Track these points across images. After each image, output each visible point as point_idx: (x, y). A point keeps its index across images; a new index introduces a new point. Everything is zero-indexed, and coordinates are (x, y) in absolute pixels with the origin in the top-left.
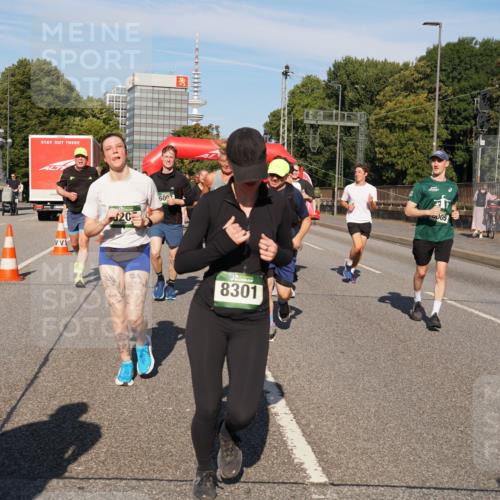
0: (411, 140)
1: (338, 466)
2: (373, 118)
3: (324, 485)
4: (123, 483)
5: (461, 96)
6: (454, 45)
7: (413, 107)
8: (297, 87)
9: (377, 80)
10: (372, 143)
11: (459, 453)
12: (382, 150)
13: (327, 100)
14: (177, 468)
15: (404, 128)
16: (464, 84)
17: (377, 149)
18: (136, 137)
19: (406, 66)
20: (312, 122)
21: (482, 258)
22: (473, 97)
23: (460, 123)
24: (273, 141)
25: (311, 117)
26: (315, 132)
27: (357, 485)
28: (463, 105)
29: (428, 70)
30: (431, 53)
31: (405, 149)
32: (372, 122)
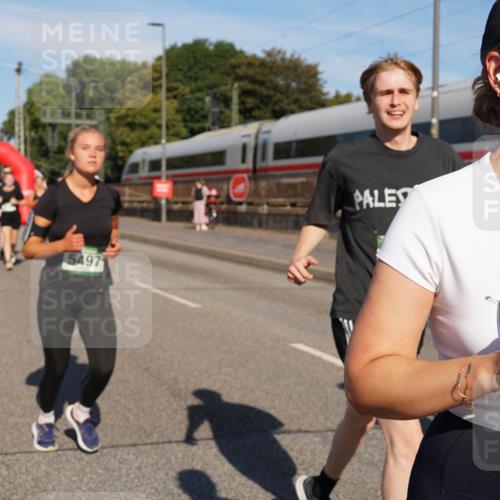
2: (113, 116)
5: (198, 95)
6: (189, 45)
7: (152, 106)
8: (35, 84)
10: (113, 141)
12: (123, 148)
15: (145, 127)
17: (119, 148)
20: (51, 121)
23: (198, 121)
25: (48, 115)
26: (53, 131)
28: (199, 104)
30: (169, 53)
32: (113, 120)
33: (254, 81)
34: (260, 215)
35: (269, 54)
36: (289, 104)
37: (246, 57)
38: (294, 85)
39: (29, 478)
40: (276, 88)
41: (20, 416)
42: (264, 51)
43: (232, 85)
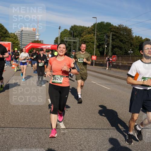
0: (89, 45)
1: (68, 124)
2: (80, 39)
3: (64, 129)
4: (13, 129)
5: (101, 35)
6: (100, 23)
7: (90, 37)
8: (62, 32)
9: (82, 31)
11: (98, 120)
13: (70, 35)
14: (28, 125)
15: (88, 42)
16: (102, 32)
18: (23, 43)
19: (89, 27)
20: (66, 40)
21: (105, 74)
22: (104, 35)
23: (101, 42)
24: (56, 45)
26: (66, 43)
27: (73, 129)
28: (102, 37)
29: (94, 29)
30: (94, 25)
31: (88, 47)
32: (80, 41)
33: (115, 32)
34: (119, 66)
35: (119, 26)
36: (124, 38)
37: (114, 26)
38: (125, 33)
39: (83, 137)
40: (121, 34)
41: (75, 118)
42: (118, 25)
43: (110, 33)
